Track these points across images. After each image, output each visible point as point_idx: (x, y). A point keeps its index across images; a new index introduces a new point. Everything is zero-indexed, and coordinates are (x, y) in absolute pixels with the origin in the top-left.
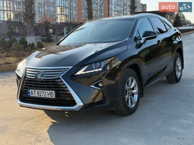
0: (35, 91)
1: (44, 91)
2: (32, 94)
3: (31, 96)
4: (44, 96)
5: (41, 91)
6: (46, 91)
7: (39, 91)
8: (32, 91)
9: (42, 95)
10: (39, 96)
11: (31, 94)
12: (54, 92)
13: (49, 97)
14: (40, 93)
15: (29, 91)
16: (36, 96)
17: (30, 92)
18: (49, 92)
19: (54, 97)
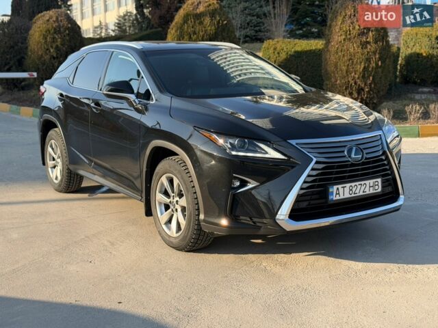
0: (344, 187)
1: (363, 183)
2: (339, 194)
3: (334, 199)
4: (361, 193)
5: (357, 183)
6: (367, 182)
7: (353, 184)
8: (338, 189)
9: (357, 191)
10: (353, 195)
11: (335, 194)
12: (379, 180)
13: (372, 191)
14: (354, 190)
15: (331, 190)
16: (347, 195)
17: (332, 192)
18: (372, 182)
19: (380, 190)
